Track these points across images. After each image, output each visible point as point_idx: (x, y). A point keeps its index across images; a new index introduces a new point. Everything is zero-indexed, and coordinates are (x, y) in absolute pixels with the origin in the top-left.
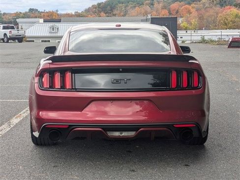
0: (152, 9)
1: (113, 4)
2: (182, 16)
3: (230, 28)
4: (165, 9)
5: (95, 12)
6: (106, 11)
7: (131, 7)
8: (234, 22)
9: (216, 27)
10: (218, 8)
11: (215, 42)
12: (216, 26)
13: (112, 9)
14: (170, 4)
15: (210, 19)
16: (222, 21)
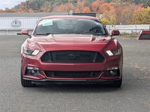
0: (75, 6)
1: (40, 1)
2: (102, 13)
3: (144, 23)
4: (87, 6)
5: (24, 9)
6: (34, 8)
7: (57, 5)
8: (148, 18)
9: (132, 23)
10: (133, 6)
11: (128, 34)
12: (132, 21)
13: (39, 6)
14: (91, 2)
15: (126, 16)
16: (137, 17)
